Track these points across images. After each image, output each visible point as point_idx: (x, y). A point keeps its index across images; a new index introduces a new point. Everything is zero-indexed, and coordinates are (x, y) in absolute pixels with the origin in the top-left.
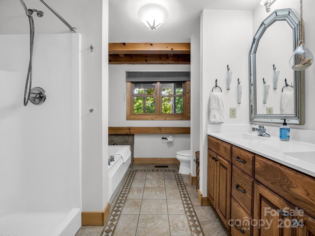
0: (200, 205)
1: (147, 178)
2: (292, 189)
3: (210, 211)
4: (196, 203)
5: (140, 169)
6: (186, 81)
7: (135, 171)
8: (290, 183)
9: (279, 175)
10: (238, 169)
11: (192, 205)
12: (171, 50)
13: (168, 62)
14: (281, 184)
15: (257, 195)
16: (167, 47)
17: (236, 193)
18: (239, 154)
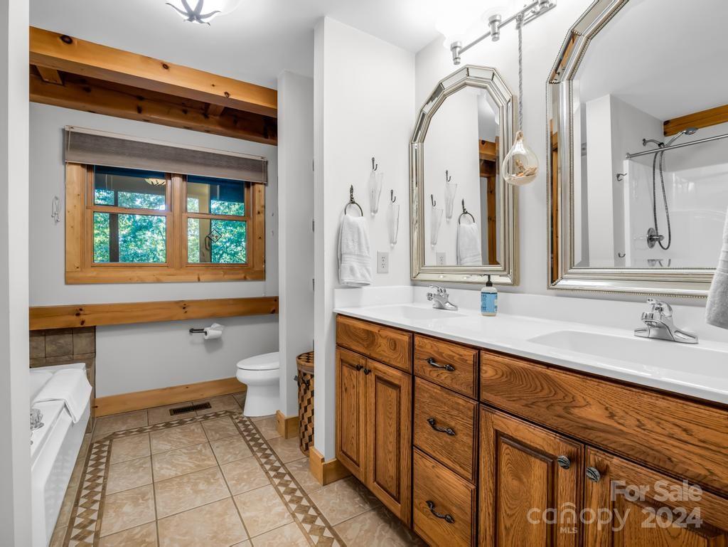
0: (319, 484)
1: (154, 452)
2: (576, 411)
3: (345, 492)
4: (310, 481)
5: (124, 428)
6: (254, 184)
7: (106, 439)
8: (572, 400)
9: (546, 387)
10: (432, 385)
11: (302, 491)
12: (223, 95)
13: (205, 126)
14: (549, 404)
15: (487, 435)
16: (213, 86)
17: (427, 439)
18: (434, 351)
